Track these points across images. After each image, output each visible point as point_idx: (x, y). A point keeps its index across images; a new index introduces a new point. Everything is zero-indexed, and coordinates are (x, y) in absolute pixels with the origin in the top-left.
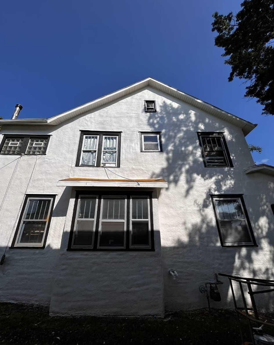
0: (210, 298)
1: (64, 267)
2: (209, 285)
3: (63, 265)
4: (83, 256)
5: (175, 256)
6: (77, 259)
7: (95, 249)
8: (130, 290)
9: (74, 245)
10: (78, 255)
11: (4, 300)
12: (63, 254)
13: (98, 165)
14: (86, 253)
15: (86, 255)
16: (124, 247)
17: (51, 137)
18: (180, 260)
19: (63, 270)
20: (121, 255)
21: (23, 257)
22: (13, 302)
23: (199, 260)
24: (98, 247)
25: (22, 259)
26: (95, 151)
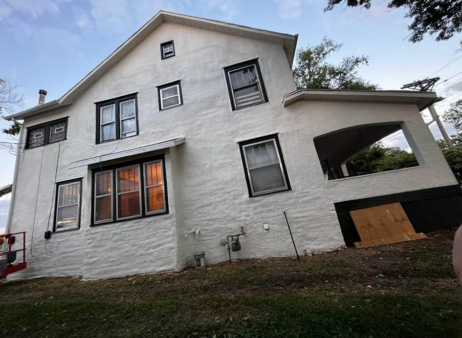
0: (231, 250)
1: (89, 241)
2: (230, 238)
3: (89, 239)
4: (104, 229)
5: (200, 215)
6: (99, 232)
7: (115, 221)
8: (147, 252)
9: (96, 221)
10: (100, 229)
11: (55, 275)
12: (88, 230)
13: (118, 138)
14: (106, 226)
15: (107, 228)
16: (141, 215)
17: (69, 119)
18: (204, 219)
19: (89, 243)
20: (137, 222)
21: (63, 239)
22: (62, 276)
23: (225, 215)
24: (118, 219)
25: (63, 241)
26: (114, 122)
